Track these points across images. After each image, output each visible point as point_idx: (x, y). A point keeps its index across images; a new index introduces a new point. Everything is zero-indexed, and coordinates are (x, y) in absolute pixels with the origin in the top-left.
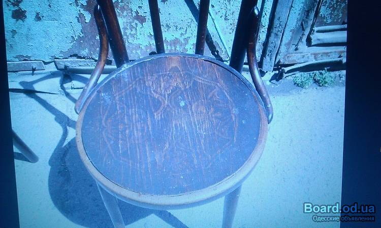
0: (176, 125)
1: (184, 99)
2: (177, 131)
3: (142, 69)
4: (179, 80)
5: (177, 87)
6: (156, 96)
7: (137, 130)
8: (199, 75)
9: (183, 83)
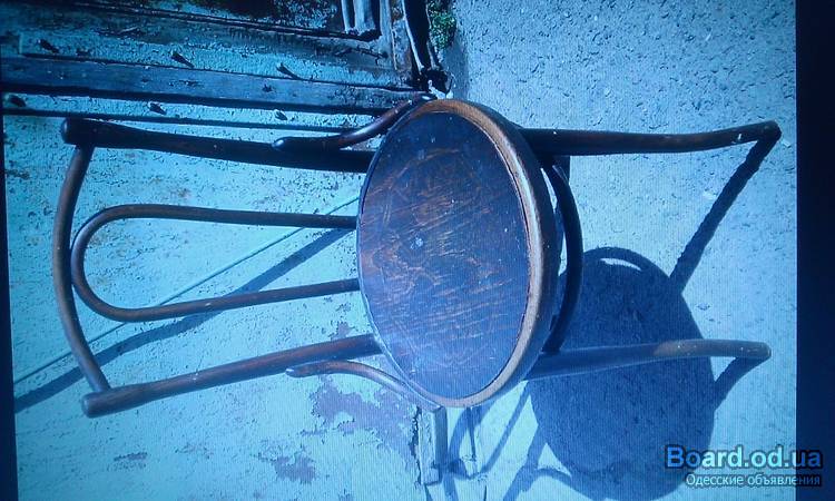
0: (446, 249)
1: (414, 240)
2: (452, 247)
3: (379, 312)
4: (390, 250)
5: (399, 254)
6: (412, 284)
7: (455, 312)
8: (381, 220)
9: (392, 244)
